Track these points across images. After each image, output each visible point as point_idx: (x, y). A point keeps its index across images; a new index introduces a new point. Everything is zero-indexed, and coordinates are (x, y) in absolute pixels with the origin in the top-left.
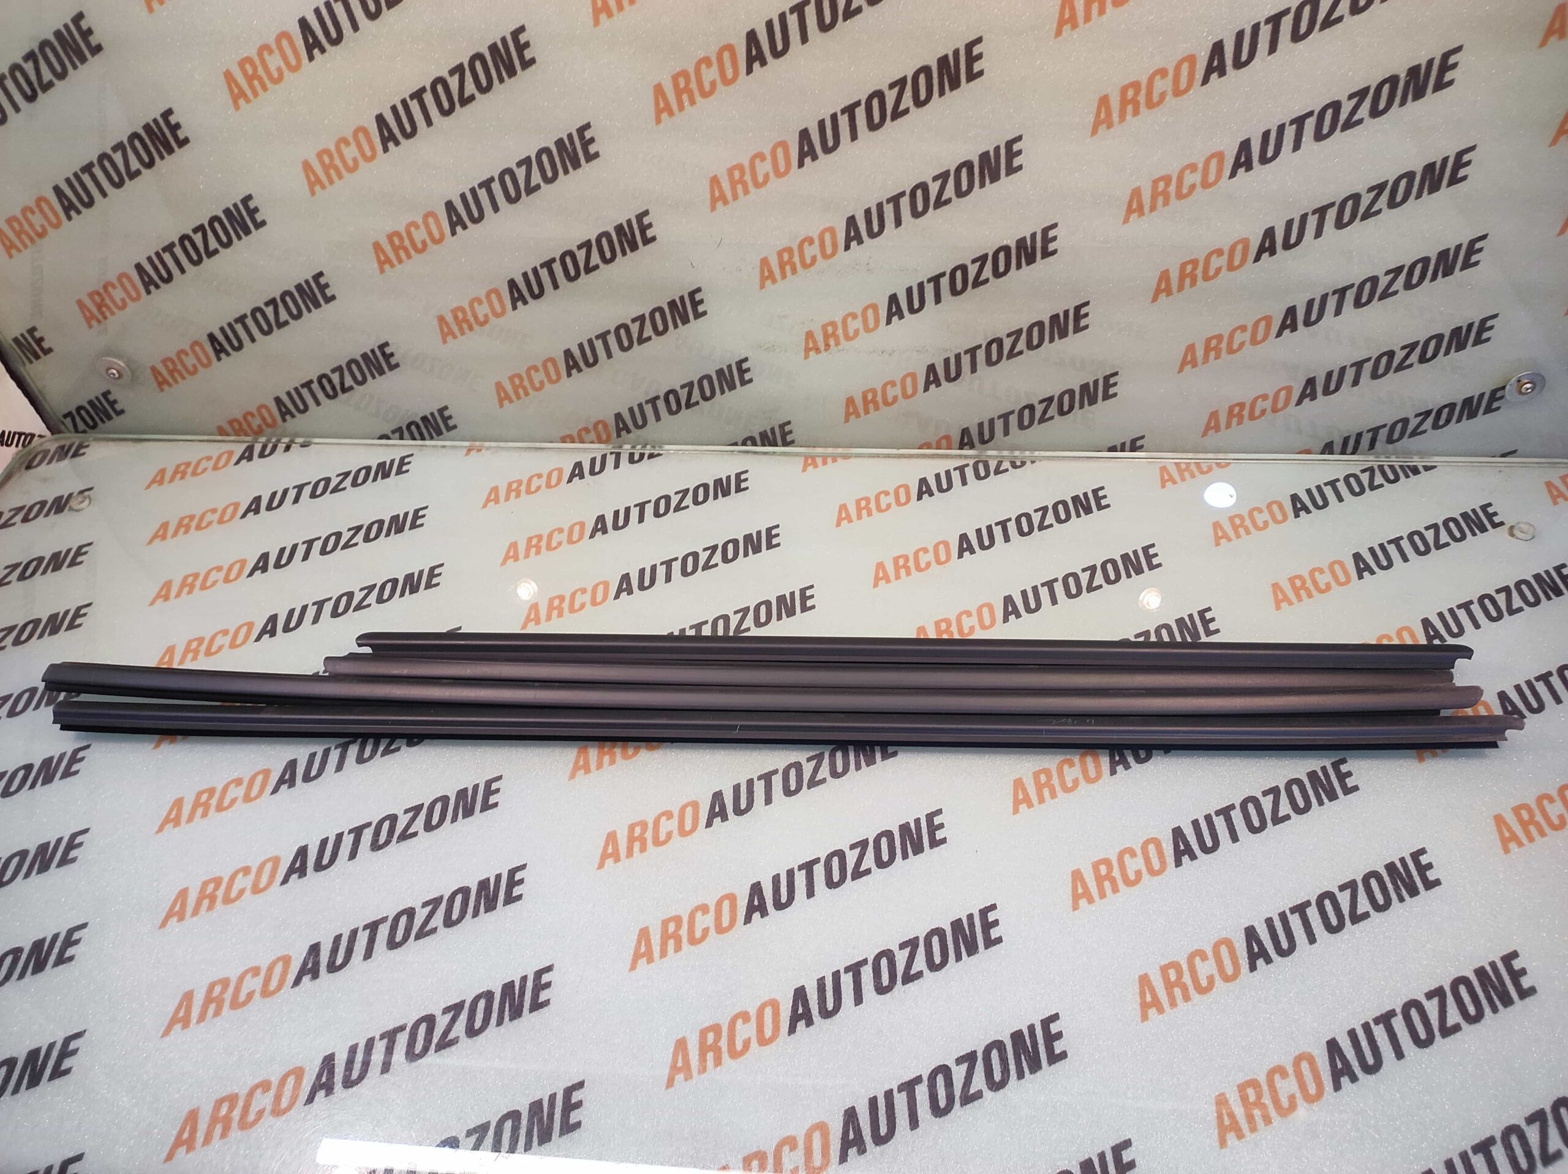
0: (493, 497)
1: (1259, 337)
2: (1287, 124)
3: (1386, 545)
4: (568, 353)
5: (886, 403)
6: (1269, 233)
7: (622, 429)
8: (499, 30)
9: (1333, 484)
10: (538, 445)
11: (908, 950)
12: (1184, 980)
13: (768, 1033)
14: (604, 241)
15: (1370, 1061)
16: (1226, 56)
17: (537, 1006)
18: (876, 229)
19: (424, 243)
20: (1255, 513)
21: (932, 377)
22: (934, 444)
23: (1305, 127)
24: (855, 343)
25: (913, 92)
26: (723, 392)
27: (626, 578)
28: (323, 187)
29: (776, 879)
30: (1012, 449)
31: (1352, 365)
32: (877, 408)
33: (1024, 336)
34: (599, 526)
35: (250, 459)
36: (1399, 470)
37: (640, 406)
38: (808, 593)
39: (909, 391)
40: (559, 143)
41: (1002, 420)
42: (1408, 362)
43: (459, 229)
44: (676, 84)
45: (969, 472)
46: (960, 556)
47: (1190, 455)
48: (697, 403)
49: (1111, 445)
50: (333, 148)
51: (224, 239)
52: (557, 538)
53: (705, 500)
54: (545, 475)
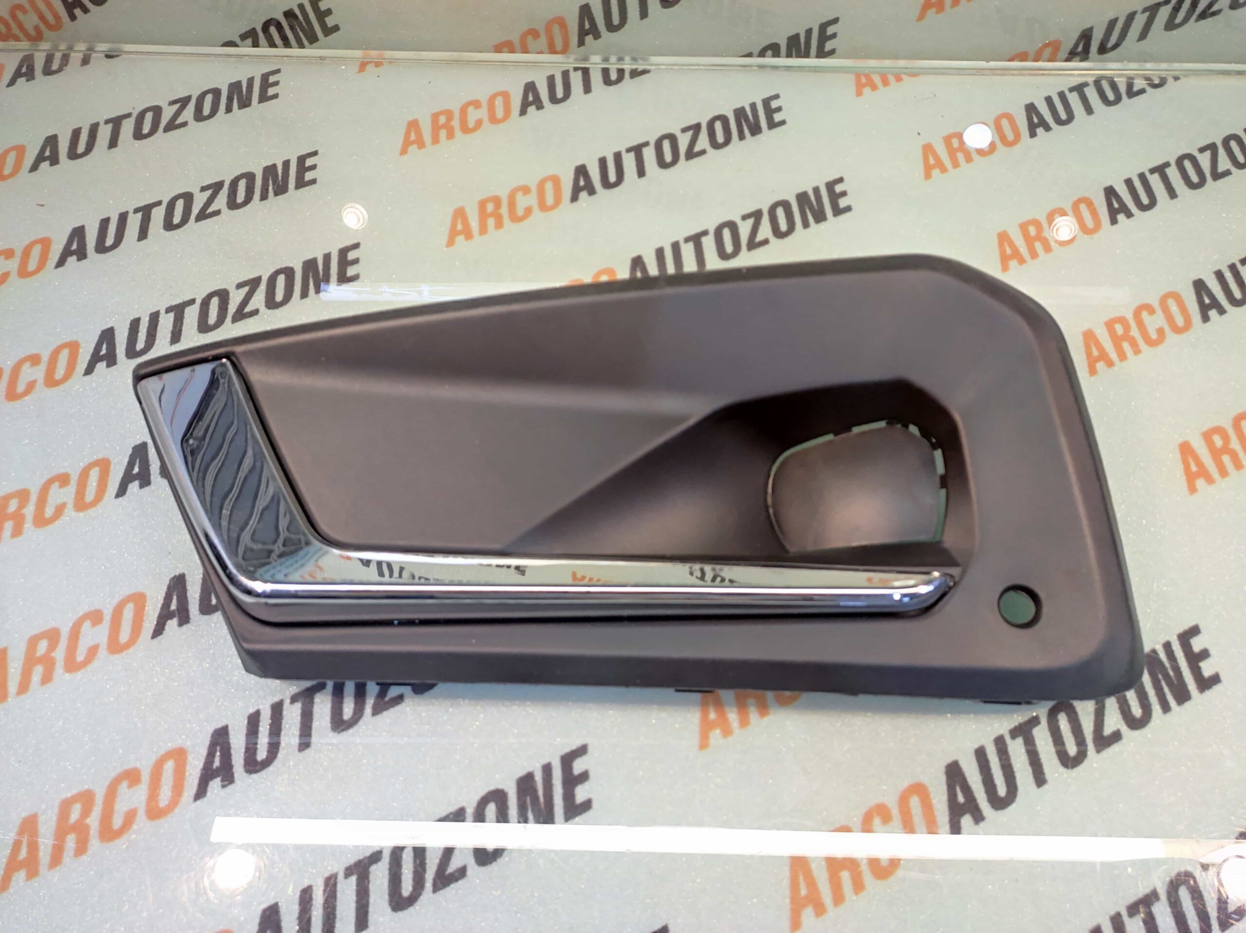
34: (582, 183)
35: (30, 76)
46: (1114, 221)
52: (523, 202)
53: (728, 141)
54: (485, 104)
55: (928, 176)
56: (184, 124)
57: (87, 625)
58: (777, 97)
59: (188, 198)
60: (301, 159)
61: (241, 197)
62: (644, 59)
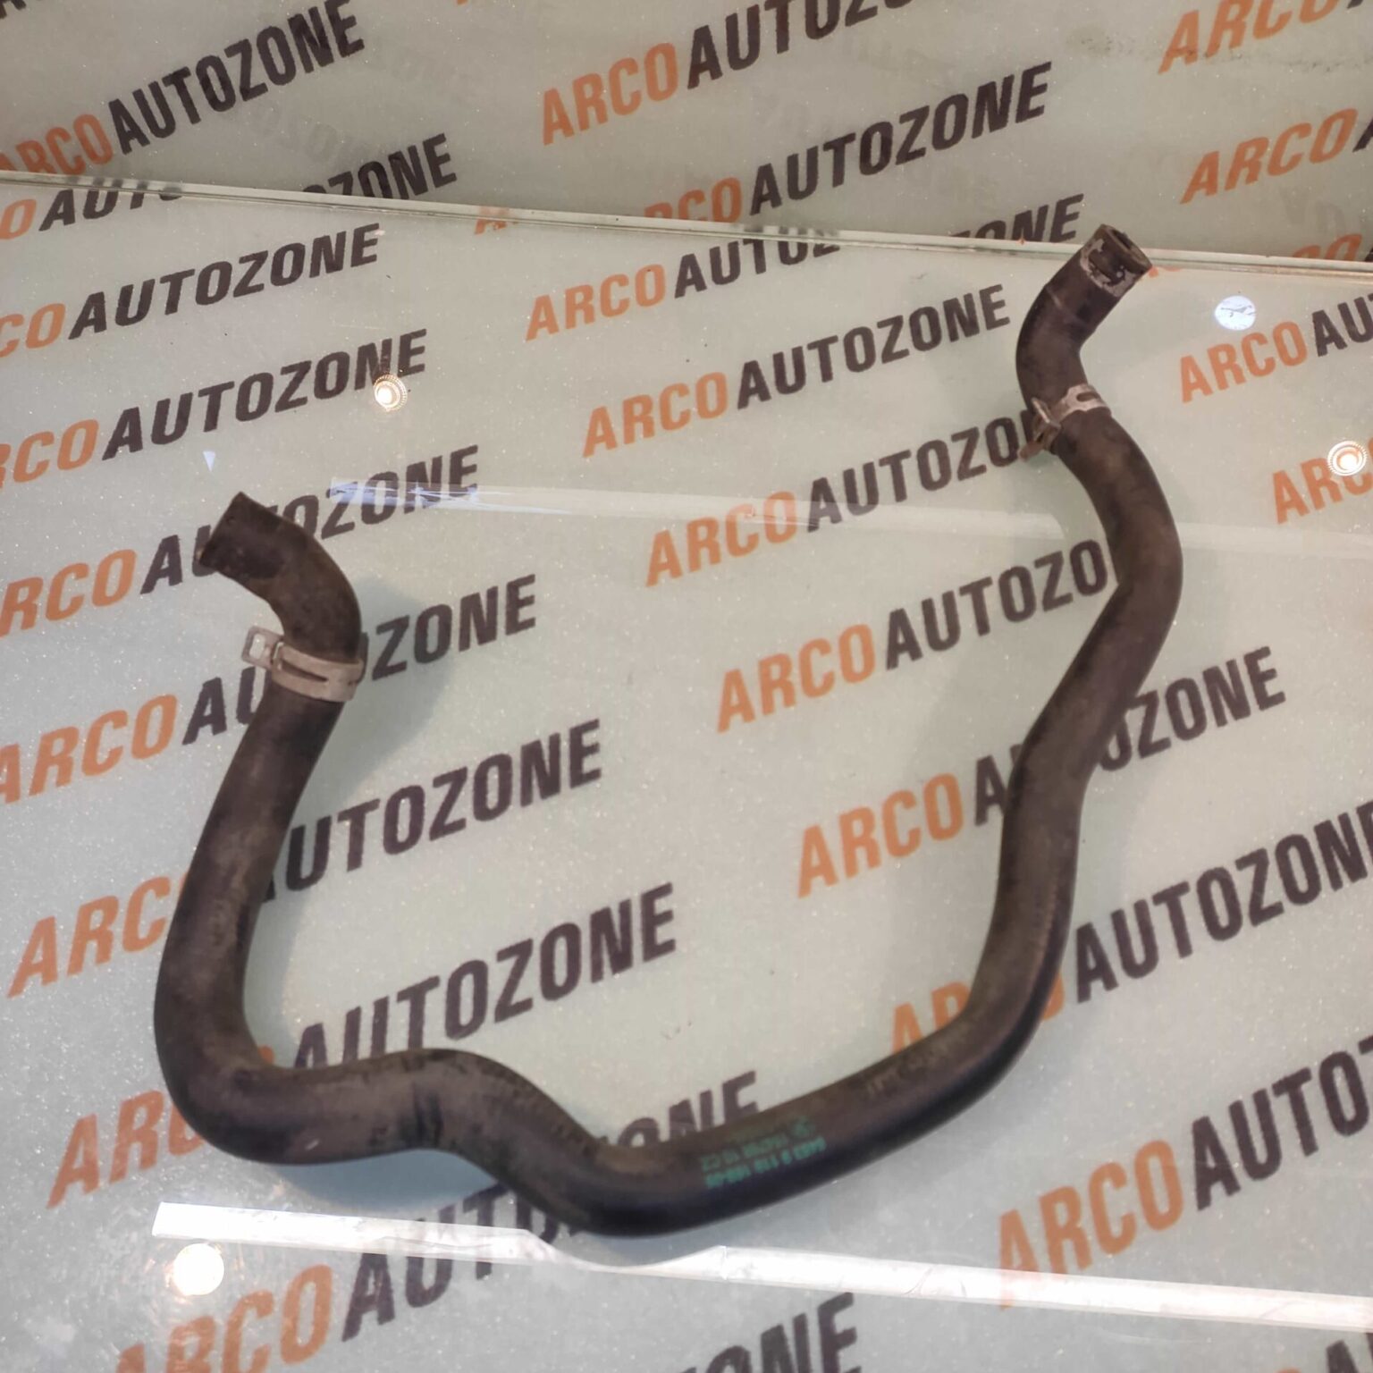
0: (542, 317)
5: (1275, 168)
7: (766, 197)
10: (610, 219)
22: (1324, 251)
26: (977, 132)
27: (821, 488)
29: (1236, 1111)
32: (1252, 178)
34: (752, 384)
35: (69, 218)
37: (812, 153)
39: (1328, 148)
48: (921, 153)
52: (678, 405)
53: (936, 339)
54: (632, 281)
55: (1187, 397)
56: (260, 288)
57: (150, 895)
58: (998, 288)
59: (266, 380)
60: (406, 340)
61: (331, 383)
62: (832, 233)
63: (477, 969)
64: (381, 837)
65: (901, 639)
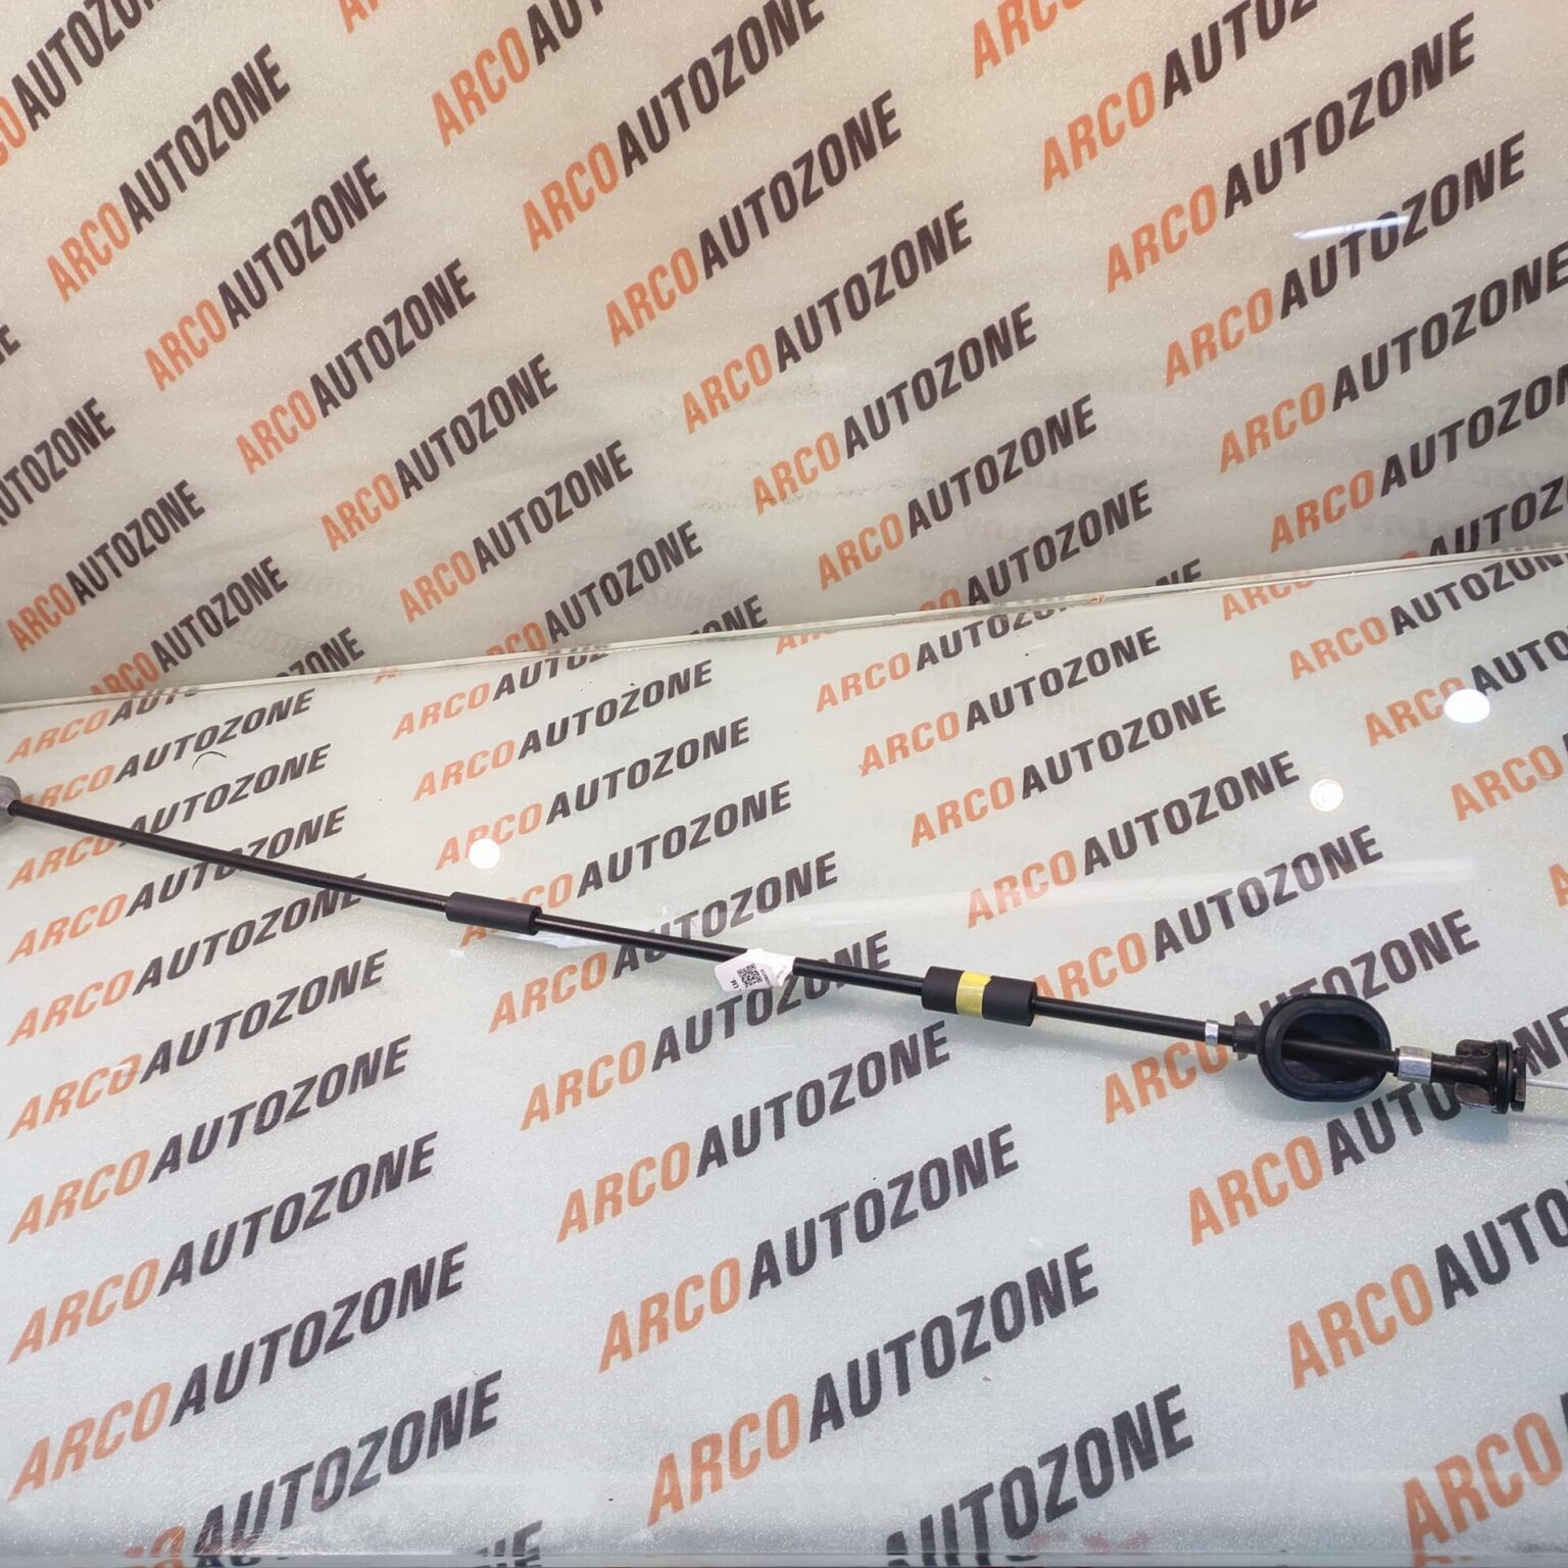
0: (407, 725)
1: (1313, 412)
2: (1282, 139)
3: (1516, 652)
4: (478, 543)
5: (869, 558)
6: (1292, 278)
7: (558, 631)
8: (339, 167)
9: (1446, 590)
10: (460, 661)
11: (900, 1187)
12: (1248, 1191)
13: (725, 1297)
14: (498, 400)
15: (1494, 1268)
16: (1187, 68)
17: (446, 1290)
18: (812, 339)
19: (294, 430)
20: (1346, 636)
21: (918, 519)
22: (938, 604)
23: (1305, 139)
24: (813, 486)
25: (823, 168)
26: (669, 569)
27: (562, 798)
28: (172, 378)
29: (737, 1122)
30: (1038, 596)
31: (1441, 433)
32: (858, 566)
33: (1019, 451)
36: (1534, 563)
37: (574, 599)
38: (782, 791)
39: (894, 539)
40: (428, 288)
41: (1015, 561)
42: (1513, 419)
43: (330, 407)
44: (548, 201)
45: (983, 631)
47: (1262, 577)
48: (641, 587)
49: (1159, 577)
50: (176, 331)
51: (71, 456)
63: (281, 1096)
64: (238, 1031)
65: (591, 879)
